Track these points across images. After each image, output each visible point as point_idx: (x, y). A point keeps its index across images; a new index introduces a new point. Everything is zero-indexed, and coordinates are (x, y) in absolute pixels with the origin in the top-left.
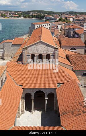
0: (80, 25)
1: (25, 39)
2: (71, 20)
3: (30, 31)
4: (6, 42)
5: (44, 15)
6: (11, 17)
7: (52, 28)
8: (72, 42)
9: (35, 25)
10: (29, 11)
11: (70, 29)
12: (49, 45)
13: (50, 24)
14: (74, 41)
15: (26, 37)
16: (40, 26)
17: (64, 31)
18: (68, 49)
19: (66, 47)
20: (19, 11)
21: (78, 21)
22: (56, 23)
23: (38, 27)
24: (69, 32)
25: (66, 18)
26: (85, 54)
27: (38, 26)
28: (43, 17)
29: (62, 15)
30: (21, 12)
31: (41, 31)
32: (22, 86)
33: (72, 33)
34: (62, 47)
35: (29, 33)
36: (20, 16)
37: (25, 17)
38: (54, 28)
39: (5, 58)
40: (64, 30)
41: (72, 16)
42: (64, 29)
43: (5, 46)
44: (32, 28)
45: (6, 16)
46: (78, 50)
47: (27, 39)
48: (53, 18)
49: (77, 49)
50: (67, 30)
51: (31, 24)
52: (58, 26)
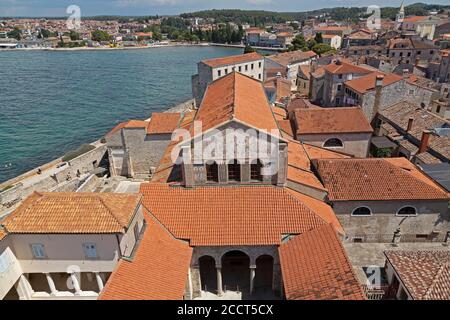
0: (366, 62)
1: (182, 116)
2: (336, 42)
3: (196, 89)
4: (126, 126)
5: (240, 28)
6: (127, 43)
7: (269, 75)
8: (331, 121)
9: (211, 68)
10: (185, 16)
11: (328, 75)
13: (262, 61)
14: (339, 118)
15: (186, 109)
16: (230, 71)
17: (308, 86)
18: (317, 143)
19: (311, 137)
20: (150, 18)
21: (360, 48)
22: (282, 59)
23: (223, 74)
24: (325, 89)
25: (319, 38)
26: (368, 156)
27: (223, 69)
28: (235, 38)
29: (303, 25)
30: (159, 21)
31: (233, 88)
32: (189, 240)
33: (334, 91)
35: (194, 96)
36: (157, 38)
37: (174, 38)
39: (133, 174)
40: (308, 82)
41: (339, 26)
42: (309, 77)
43: (126, 138)
44: (201, 82)
45: (111, 38)
46: (348, 146)
47: (190, 117)
48: (272, 37)
49: (345, 143)
50: (320, 83)
51: (198, 64)
52: (287, 69)
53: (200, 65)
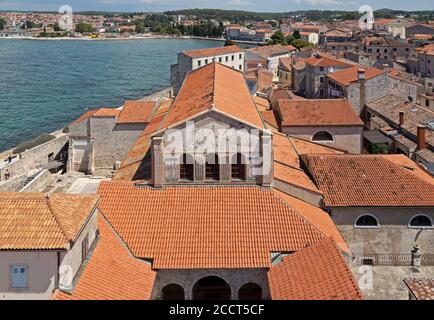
0: (345, 56)
1: (157, 105)
2: (313, 38)
3: (174, 78)
4: (95, 114)
5: (221, 24)
6: (109, 34)
7: (250, 66)
8: (317, 112)
9: (191, 59)
10: (169, 13)
11: (309, 68)
12: (240, 123)
13: (243, 54)
14: (326, 111)
15: (162, 99)
16: (210, 61)
17: (290, 77)
18: (305, 136)
19: (297, 130)
20: (135, 14)
21: (337, 44)
22: (263, 52)
23: (203, 64)
24: (307, 80)
25: (296, 34)
26: (362, 152)
27: (203, 60)
28: (216, 32)
29: (281, 23)
30: (143, 17)
31: (214, 78)
32: (151, 260)
33: (317, 83)
34: (284, 130)
35: (172, 85)
36: (139, 31)
37: (157, 31)
38: (256, 66)
39: (93, 169)
40: (289, 74)
41: (315, 25)
42: (290, 69)
43: (92, 128)
44: (180, 71)
45: (95, 30)
46: (339, 140)
47: (167, 106)
48: (252, 32)
49: (335, 137)
50: (302, 74)
51: (178, 55)
52: (268, 61)
53: (181, 56)
